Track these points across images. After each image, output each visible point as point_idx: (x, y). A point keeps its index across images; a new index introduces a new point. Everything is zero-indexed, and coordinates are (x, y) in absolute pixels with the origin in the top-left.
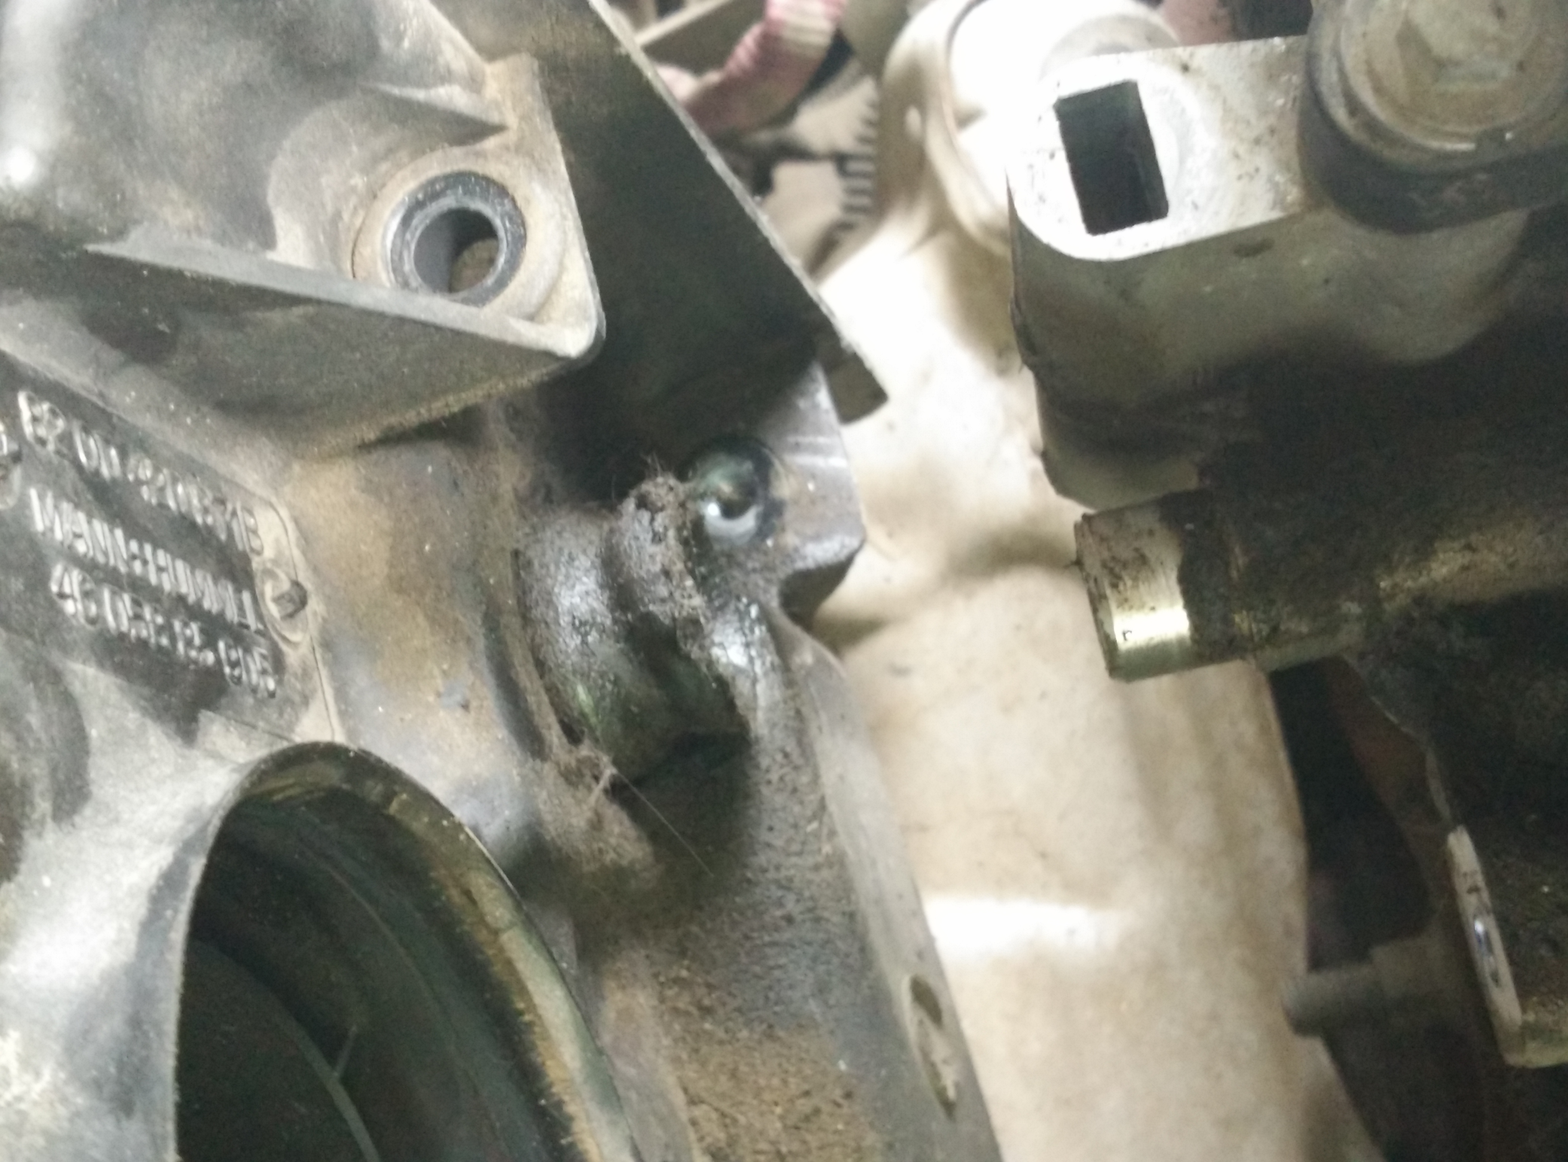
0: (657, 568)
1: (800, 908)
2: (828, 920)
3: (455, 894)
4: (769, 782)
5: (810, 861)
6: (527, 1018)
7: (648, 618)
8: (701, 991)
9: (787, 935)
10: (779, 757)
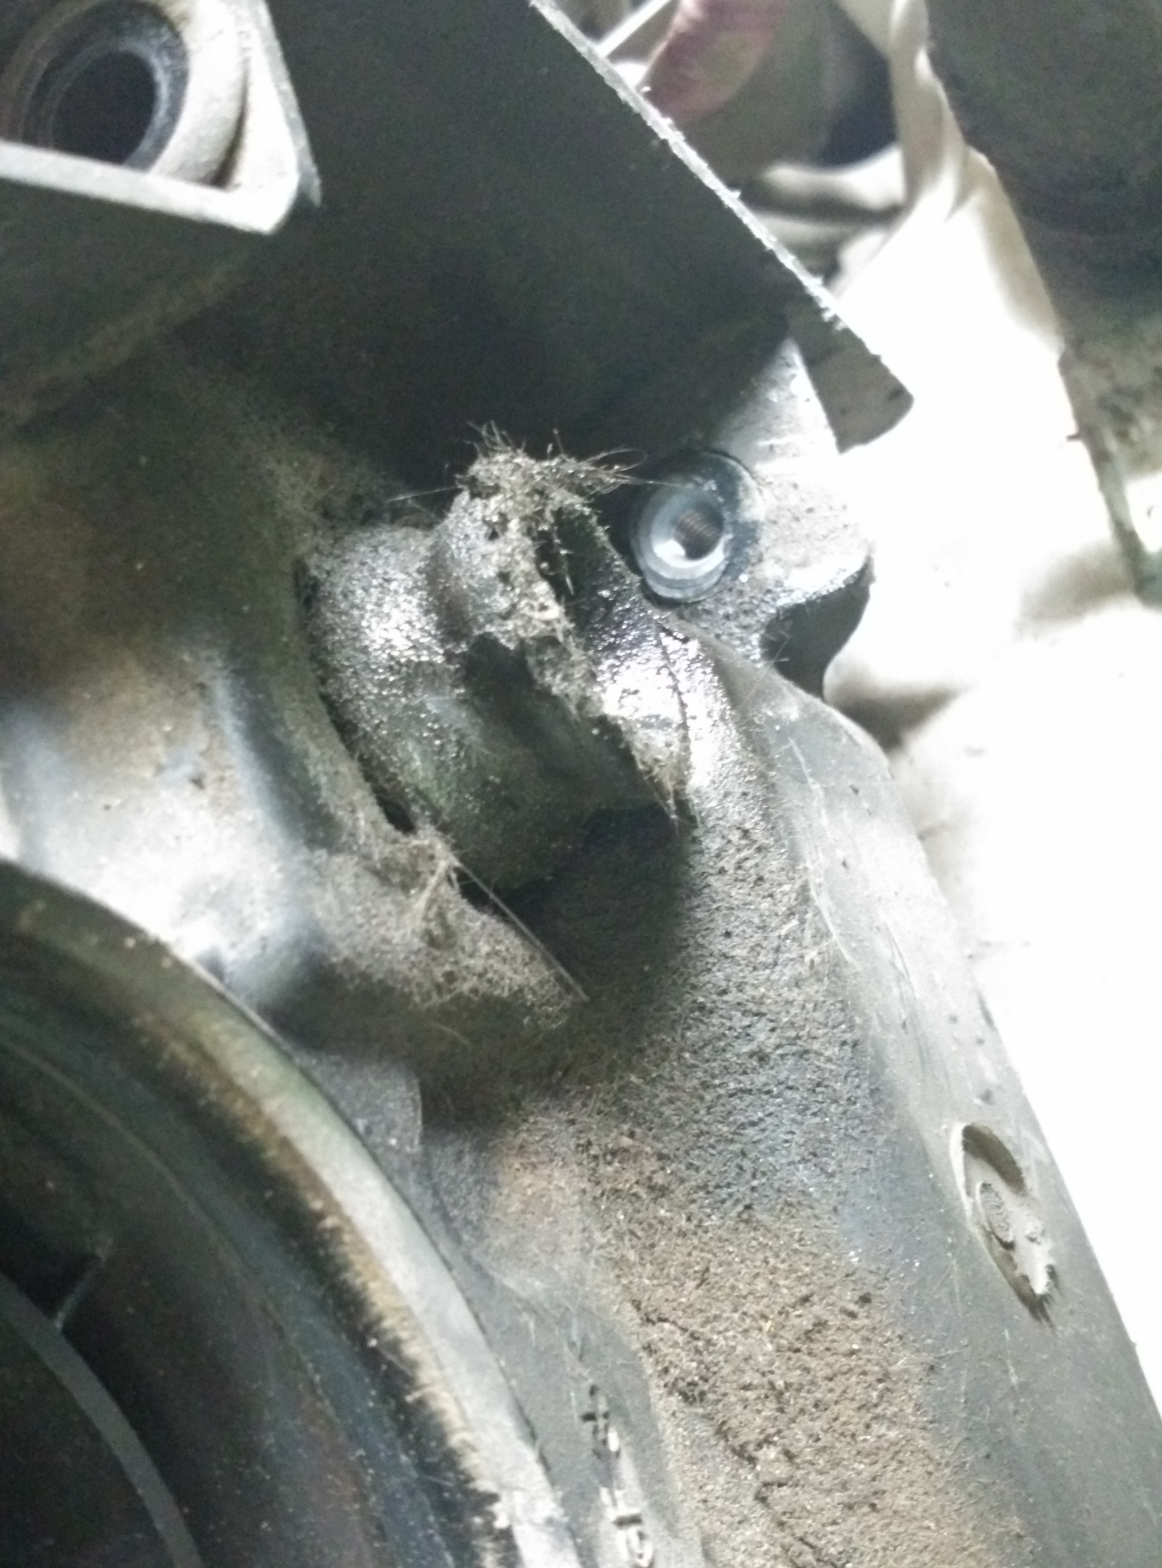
1: (774, 1040)
4: (722, 871)
5: (789, 972)
6: (330, 1222)
9: (760, 1079)
10: (735, 836)
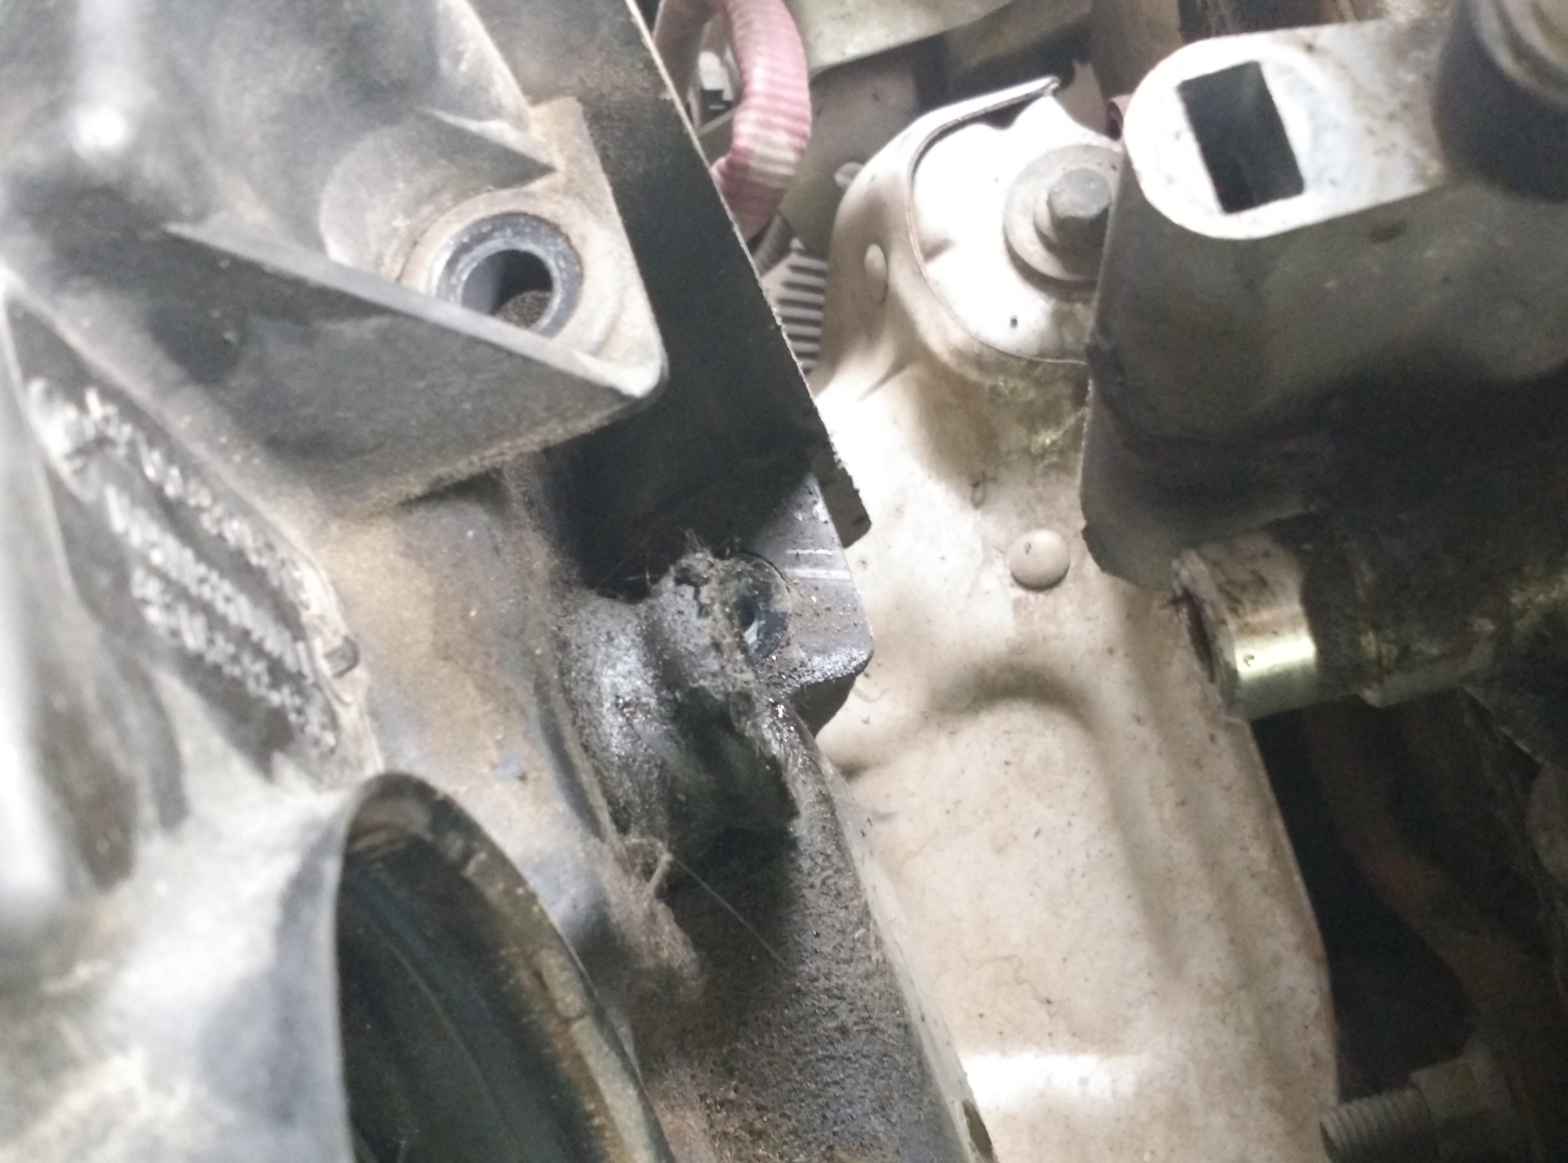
0: (706, 641)
1: (853, 1018)
2: (883, 1032)
3: (524, 976)
4: (812, 886)
5: (862, 968)
6: (597, 1121)
7: (698, 695)
8: (752, 1114)
9: (841, 1048)
10: (820, 860)
